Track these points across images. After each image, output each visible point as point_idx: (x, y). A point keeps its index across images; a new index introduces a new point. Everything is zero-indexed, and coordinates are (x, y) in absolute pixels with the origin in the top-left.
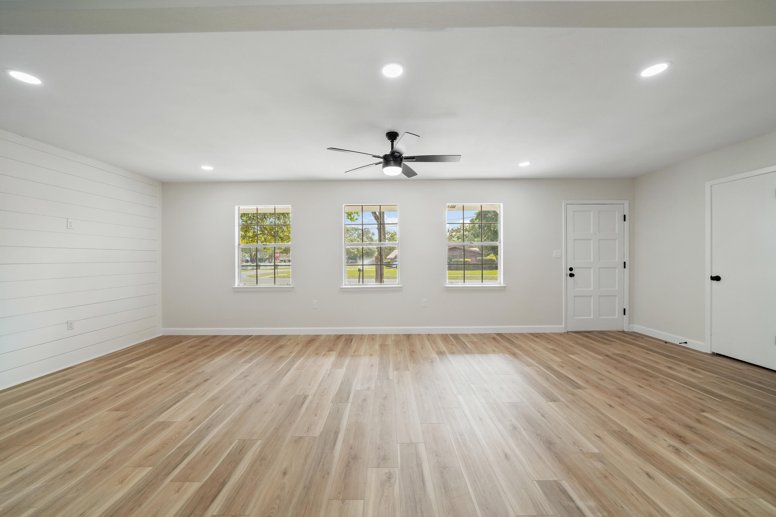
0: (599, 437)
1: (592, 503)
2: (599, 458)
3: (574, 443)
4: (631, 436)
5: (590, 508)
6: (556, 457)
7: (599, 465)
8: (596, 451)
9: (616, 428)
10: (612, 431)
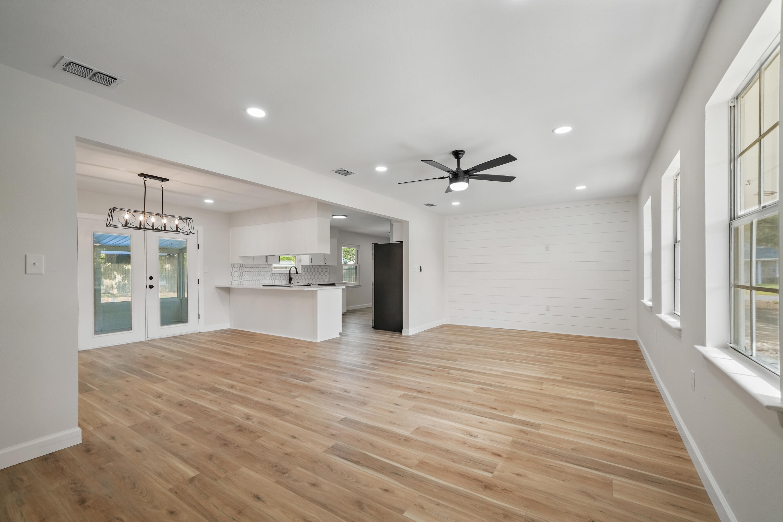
0: (297, 407)
1: (293, 382)
2: (294, 397)
3: (310, 398)
4: (277, 415)
5: (293, 381)
6: (314, 389)
7: (293, 394)
8: (297, 399)
9: (287, 417)
10: (289, 414)
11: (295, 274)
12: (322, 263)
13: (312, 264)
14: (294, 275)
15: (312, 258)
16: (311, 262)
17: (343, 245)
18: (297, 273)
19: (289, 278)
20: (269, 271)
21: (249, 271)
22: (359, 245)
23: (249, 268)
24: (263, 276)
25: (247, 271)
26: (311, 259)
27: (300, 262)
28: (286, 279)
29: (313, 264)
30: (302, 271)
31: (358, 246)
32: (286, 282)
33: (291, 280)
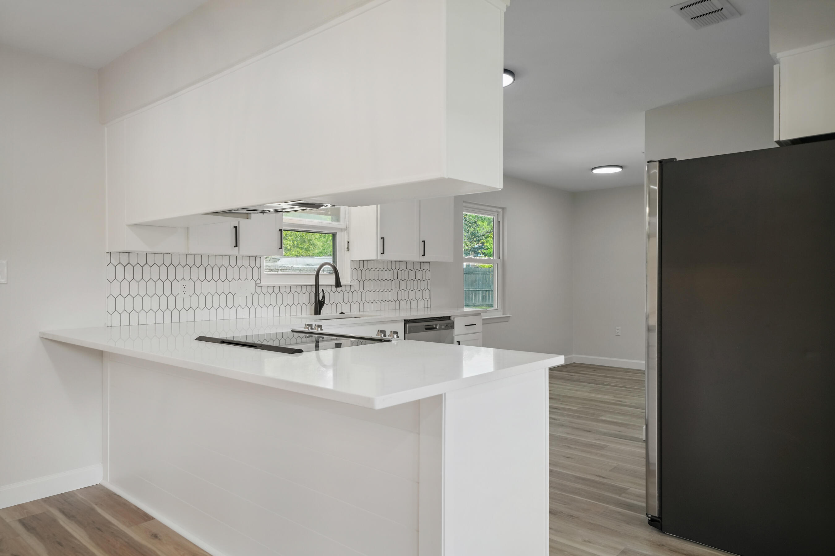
11: (334, 289)
12: (415, 255)
13: (386, 257)
14: (329, 289)
15: (383, 238)
16: (380, 250)
17: (464, 204)
18: (338, 284)
19: (313, 301)
20: (249, 278)
21: (179, 277)
22: (503, 209)
23: (179, 268)
24: (230, 296)
25: (171, 278)
26: (380, 242)
27: (348, 249)
28: (307, 303)
29: (388, 256)
30: (355, 278)
31: (501, 210)
32: (304, 315)
33: (319, 306)
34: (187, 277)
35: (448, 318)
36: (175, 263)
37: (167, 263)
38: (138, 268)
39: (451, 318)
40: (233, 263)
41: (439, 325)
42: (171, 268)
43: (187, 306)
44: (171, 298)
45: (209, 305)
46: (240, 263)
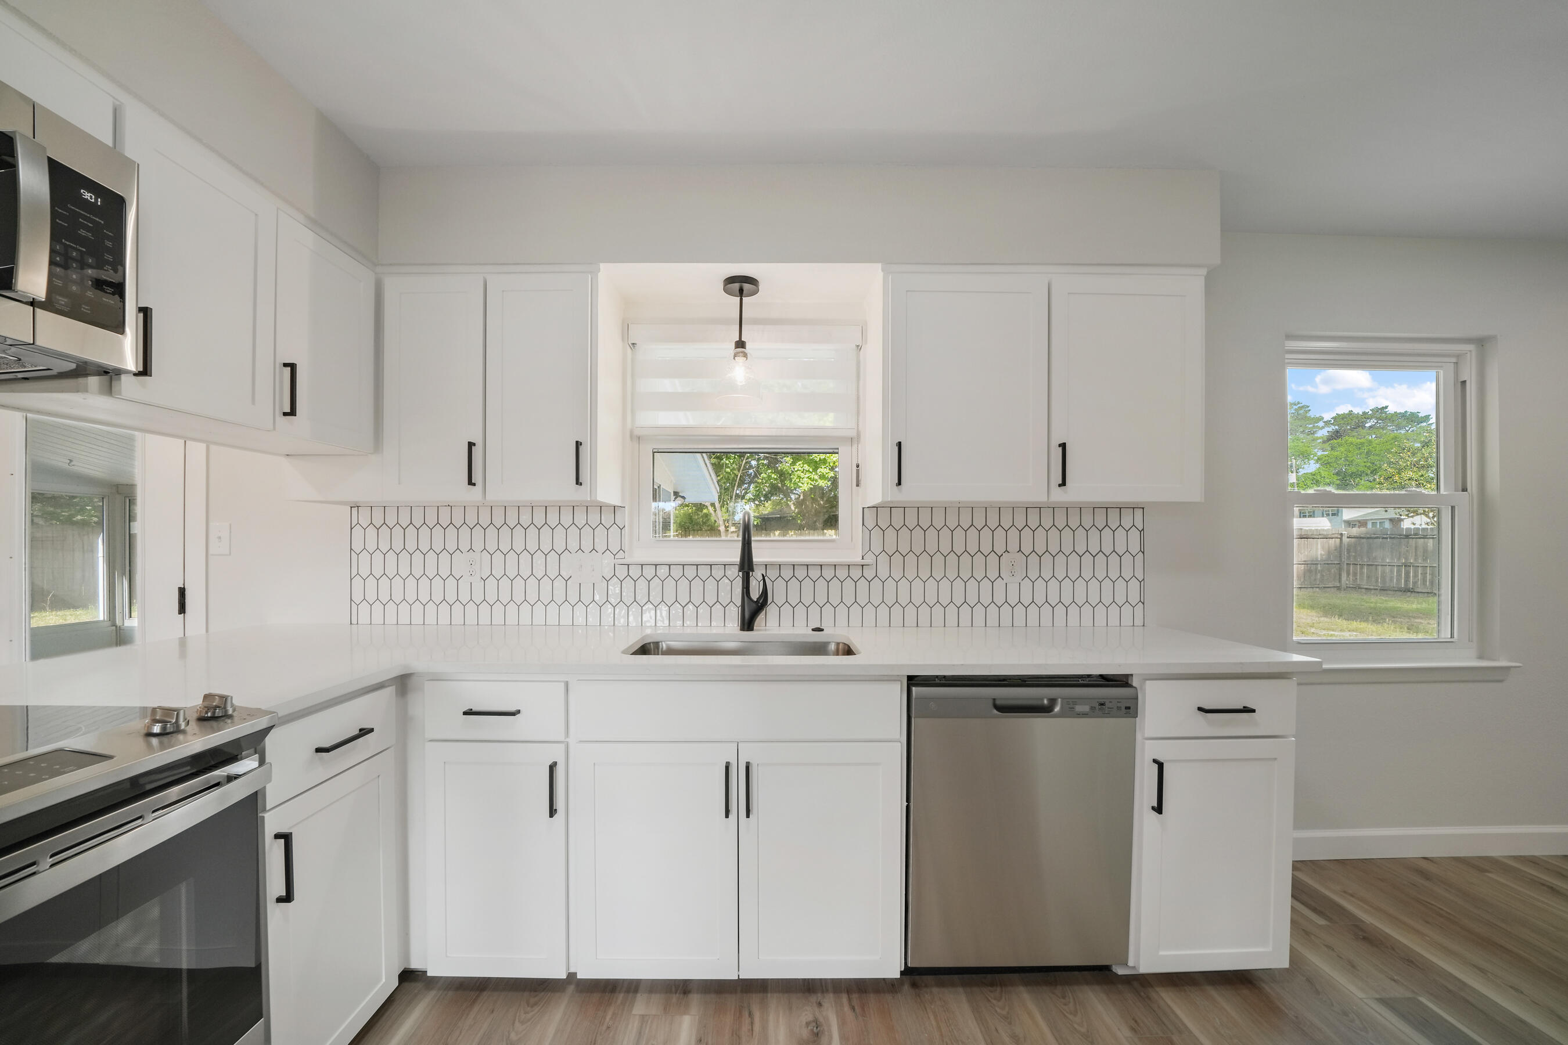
23: (465, 531)
24: (559, 582)
30: (877, 548)
33: (749, 610)
34: (478, 546)
35: (1122, 681)
36: (458, 521)
37: (445, 521)
38: (398, 531)
39: (1132, 681)
40: (566, 520)
41: (1063, 699)
42: (451, 531)
43: (478, 597)
44: (451, 582)
45: (519, 598)
46: (580, 520)
